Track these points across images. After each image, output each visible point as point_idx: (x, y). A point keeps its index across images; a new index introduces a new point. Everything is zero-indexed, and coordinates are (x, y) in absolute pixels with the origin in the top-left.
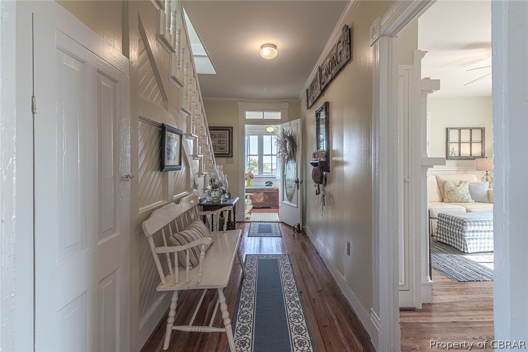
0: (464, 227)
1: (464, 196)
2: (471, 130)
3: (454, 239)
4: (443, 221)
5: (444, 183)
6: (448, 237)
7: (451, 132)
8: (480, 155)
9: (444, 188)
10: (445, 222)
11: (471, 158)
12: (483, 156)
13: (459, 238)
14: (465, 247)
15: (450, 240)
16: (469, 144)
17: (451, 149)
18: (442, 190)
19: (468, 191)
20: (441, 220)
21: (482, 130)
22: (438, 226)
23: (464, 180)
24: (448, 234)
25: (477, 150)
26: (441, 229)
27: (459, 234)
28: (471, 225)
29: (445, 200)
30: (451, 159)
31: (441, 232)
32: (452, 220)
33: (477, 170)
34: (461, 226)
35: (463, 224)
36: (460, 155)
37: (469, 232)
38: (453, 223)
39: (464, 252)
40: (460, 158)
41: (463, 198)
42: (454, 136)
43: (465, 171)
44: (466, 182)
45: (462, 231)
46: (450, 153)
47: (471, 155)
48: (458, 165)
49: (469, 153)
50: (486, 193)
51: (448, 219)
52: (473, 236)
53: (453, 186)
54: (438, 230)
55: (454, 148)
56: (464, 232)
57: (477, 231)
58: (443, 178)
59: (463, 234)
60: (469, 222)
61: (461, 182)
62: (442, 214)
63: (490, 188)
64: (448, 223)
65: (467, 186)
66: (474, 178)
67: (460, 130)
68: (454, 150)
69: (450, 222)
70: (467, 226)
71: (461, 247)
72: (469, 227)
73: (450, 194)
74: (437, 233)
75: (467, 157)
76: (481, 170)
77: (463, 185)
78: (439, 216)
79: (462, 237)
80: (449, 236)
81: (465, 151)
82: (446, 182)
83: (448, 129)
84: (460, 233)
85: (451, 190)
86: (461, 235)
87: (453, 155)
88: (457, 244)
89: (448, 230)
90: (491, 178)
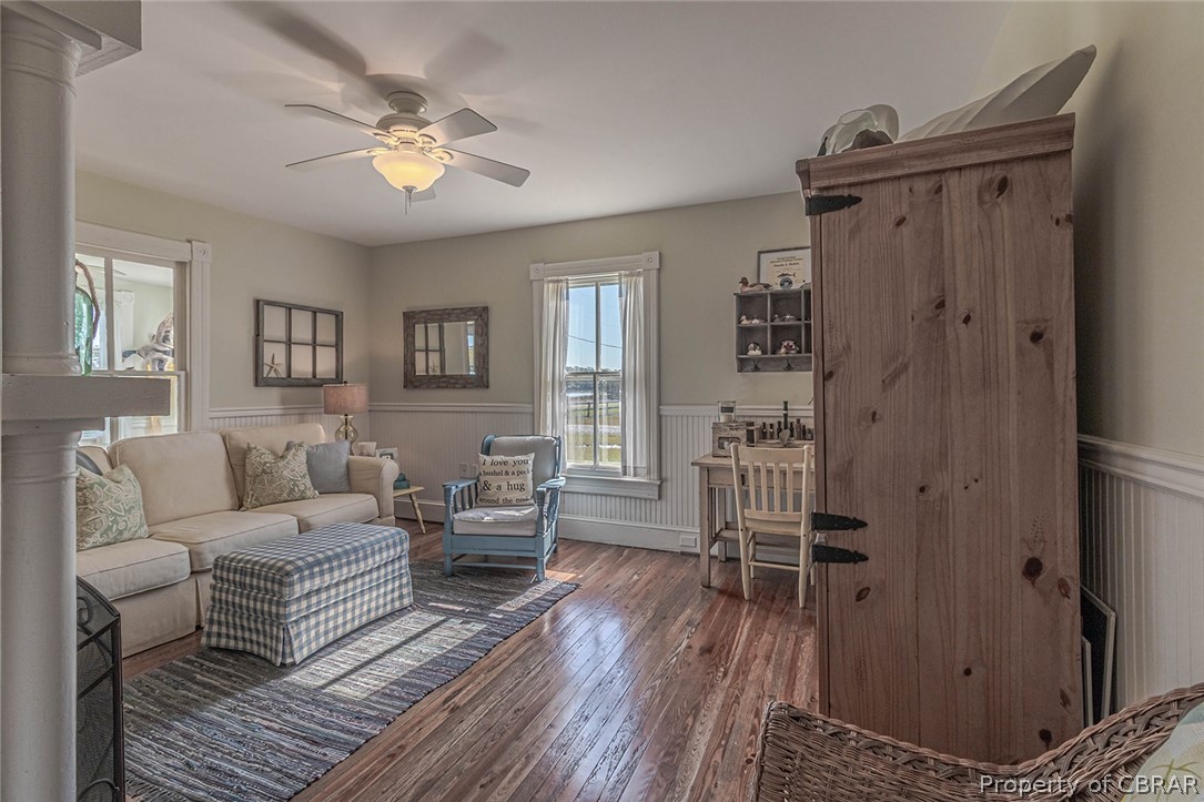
0: (286, 591)
1: (295, 485)
2: (315, 313)
3: (258, 631)
4: (228, 580)
5: (245, 453)
6: (242, 627)
7: (268, 311)
8: (334, 377)
9: (244, 465)
10: (234, 581)
11: (314, 382)
12: (339, 378)
13: (271, 625)
14: (288, 650)
15: (247, 635)
16: (311, 347)
17: (267, 359)
18: (238, 473)
19: (304, 469)
20: (222, 579)
21: (337, 316)
22: (213, 599)
23: (297, 441)
24: (241, 618)
25: (326, 364)
26: (221, 608)
27: (270, 613)
28: (302, 580)
29: (248, 502)
30: (269, 383)
31: (223, 618)
32: (252, 575)
33: (326, 412)
34: (276, 587)
35: (281, 583)
36: (289, 376)
37: (299, 599)
38: (255, 582)
39: (283, 665)
40: (289, 382)
41: (292, 490)
42: (274, 323)
43: (302, 417)
44: (300, 445)
45: (278, 604)
46: (266, 369)
47: (314, 376)
48: (284, 401)
49: (311, 370)
50: (343, 470)
51: (243, 572)
52: (309, 607)
53: (269, 458)
54: (212, 611)
55: (274, 354)
56: (286, 604)
57: (318, 591)
58: (242, 437)
59: (281, 611)
60: (299, 570)
61: (288, 447)
62: (225, 558)
63: (352, 454)
64: (243, 585)
65: (302, 457)
66: (320, 432)
67: (290, 309)
68: (276, 362)
69: (248, 580)
70: (291, 584)
71: (277, 653)
72: (297, 588)
73: (262, 482)
74: (211, 622)
75: (306, 379)
76: (334, 413)
77: (295, 455)
78: (216, 566)
79: (277, 620)
80: (245, 624)
81: (302, 364)
82: (249, 449)
83: (261, 303)
84: (274, 609)
85: (264, 471)
86: (277, 615)
87: (273, 375)
88: (265, 646)
89: (241, 606)
90: (355, 431)
